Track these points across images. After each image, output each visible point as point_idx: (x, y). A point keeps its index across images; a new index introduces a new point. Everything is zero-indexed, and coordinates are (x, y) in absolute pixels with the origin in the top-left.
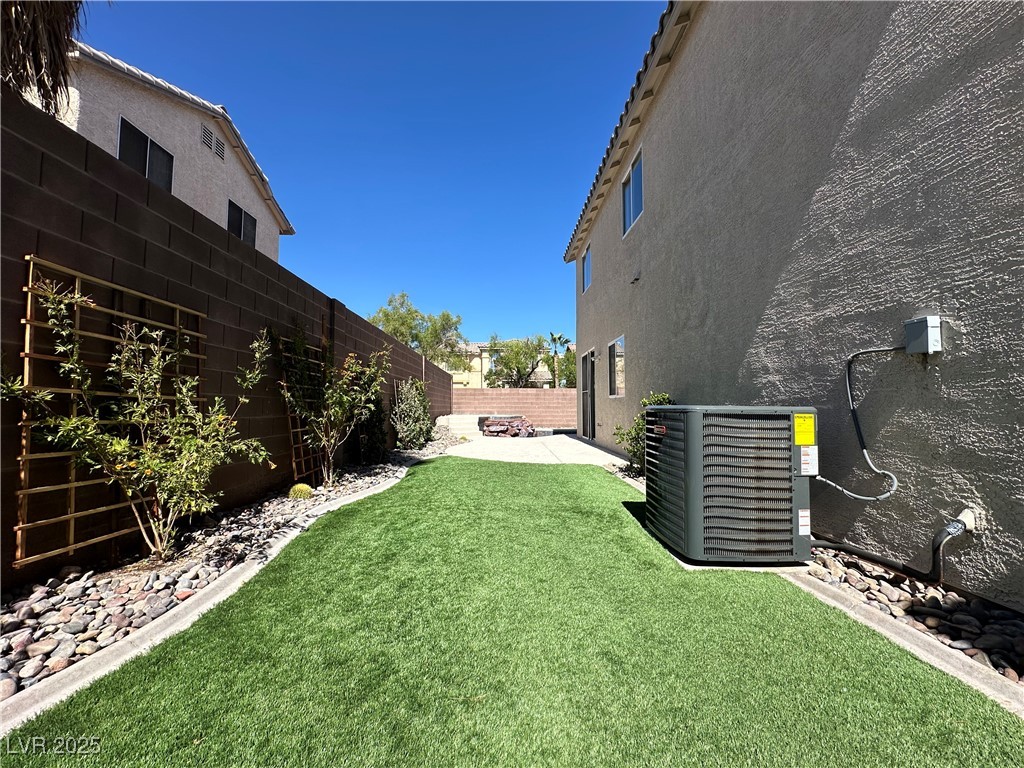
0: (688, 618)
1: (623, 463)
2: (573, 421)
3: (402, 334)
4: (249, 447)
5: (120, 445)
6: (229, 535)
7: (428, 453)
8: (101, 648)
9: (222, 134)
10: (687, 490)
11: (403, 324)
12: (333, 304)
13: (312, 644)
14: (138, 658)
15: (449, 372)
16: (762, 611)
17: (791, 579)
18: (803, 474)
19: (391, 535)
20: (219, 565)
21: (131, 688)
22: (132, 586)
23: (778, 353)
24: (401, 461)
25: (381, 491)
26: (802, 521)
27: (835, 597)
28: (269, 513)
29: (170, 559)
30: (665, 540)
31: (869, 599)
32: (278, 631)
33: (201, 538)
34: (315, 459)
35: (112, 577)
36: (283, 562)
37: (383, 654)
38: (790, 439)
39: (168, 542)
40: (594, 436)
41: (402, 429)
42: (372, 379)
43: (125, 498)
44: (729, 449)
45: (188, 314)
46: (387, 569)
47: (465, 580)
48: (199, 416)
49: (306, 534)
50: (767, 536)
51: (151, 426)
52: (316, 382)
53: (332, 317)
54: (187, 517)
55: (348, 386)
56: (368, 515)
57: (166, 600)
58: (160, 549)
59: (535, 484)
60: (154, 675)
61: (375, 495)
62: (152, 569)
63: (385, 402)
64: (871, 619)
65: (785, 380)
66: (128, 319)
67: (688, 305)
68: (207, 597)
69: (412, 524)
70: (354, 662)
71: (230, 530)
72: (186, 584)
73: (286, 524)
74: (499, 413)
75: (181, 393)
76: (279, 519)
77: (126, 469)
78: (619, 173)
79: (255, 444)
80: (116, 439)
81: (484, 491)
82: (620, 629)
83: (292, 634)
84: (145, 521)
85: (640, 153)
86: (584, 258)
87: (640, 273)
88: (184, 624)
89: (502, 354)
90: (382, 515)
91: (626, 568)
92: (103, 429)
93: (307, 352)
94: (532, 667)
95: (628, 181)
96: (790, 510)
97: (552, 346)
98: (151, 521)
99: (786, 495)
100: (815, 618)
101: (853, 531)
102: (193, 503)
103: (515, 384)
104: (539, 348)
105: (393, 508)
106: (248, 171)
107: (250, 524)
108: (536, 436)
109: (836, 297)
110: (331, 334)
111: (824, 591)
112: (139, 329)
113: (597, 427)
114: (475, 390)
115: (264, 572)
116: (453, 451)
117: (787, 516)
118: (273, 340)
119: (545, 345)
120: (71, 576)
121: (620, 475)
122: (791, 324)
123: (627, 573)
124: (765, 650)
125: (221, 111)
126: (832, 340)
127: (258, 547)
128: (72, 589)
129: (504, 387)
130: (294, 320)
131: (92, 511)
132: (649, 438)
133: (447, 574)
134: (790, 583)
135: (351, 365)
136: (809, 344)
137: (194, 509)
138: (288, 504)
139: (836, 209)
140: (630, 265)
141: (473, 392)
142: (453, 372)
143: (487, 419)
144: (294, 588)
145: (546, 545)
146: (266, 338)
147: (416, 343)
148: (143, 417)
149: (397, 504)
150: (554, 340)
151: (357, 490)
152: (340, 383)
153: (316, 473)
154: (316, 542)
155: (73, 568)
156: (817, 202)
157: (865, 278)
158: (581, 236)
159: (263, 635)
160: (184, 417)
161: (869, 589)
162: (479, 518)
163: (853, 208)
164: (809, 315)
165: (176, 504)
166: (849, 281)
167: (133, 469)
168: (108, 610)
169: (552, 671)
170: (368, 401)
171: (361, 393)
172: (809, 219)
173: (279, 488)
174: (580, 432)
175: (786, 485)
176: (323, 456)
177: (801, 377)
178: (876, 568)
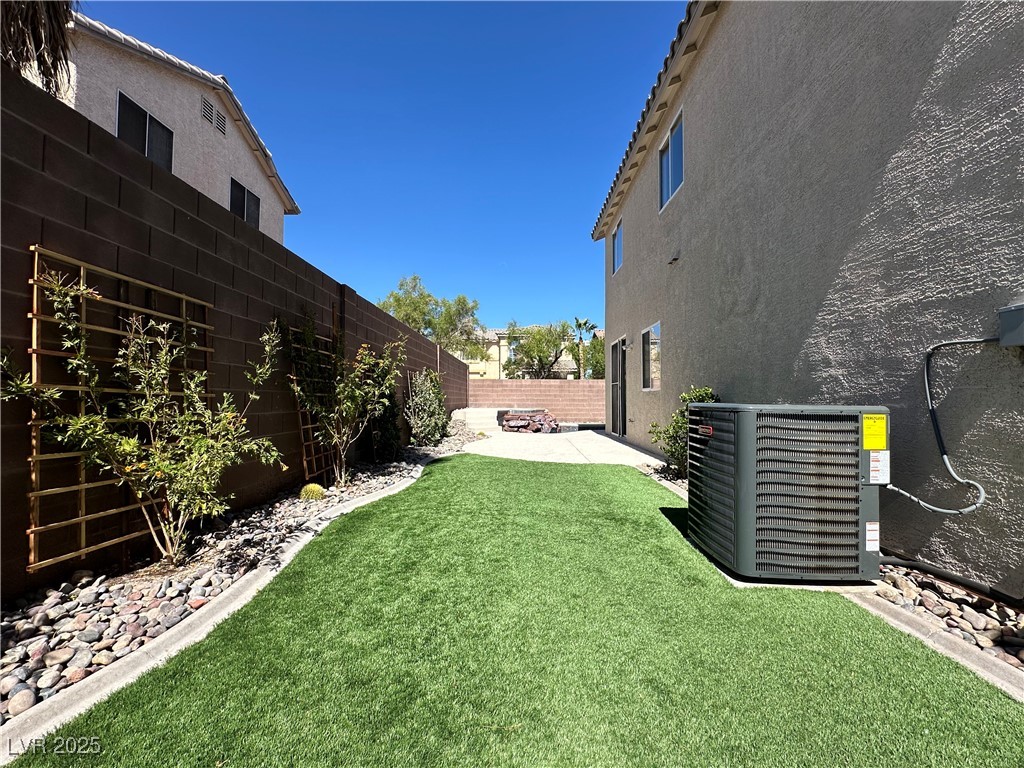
0: (741, 643)
1: (658, 463)
2: (601, 415)
3: (415, 320)
4: (260, 448)
5: (129, 445)
6: (241, 539)
7: (444, 450)
8: (118, 658)
9: (223, 107)
10: (737, 499)
11: (415, 310)
12: (343, 290)
13: (333, 661)
14: (155, 670)
15: (465, 361)
16: (825, 636)
17: (856, 600)
18: (871, 482)
19: (409, 541)
20: (232, 571)
21: (149, 703)
22: (145, 592)
23: (842, 343)
24: (415, 459)
25: (396, 491)
26: (869, 535)
27: (909, 623)
28: (280, 515)
29: (181, 563)
30: (711, 552)
31: (949, 625)
32: (297, 644)
33: (212, 542)
34: (326, 457)
35: (124, 582)
36: (298, 569)
37: (408, 674)
38: (857, 443)
39: (179, 546)
40: (624, 432)
41: (417, 424)
42: (386, 373)
43: (135, 500)
44: (786, 454)
45: (194, 304)
46: (407, 579)
47: (491, 594)
48: (208, 413)
49: (320, 539)
50: (829, 552)
51: (159, 423)
52: (326, 375)
53: (342, 303)
54: (198, 519)
55: (360, 378)
56: (384, 519)
57: (180, 609)
58: (171, 553)
59: (562, 486)
60: (172, 689)
61: (390, 496)
62: (163, 574)
63: (399, 395)
64: (953, 650)
65: (850, 374)
66: (134, 311)
67: (736, 288)
68: (221, 605)
69: (432, 530)
70: (378, 682)
71: (241, 533)
72: (199, 592)
73: (299, 527)
74: (519, 406)
75: (189, 388)
76: (291, 522)
77: (136, 470)
78: (655, 140)
79: (266, 444)
80: (125, 439)
81: (507, 494)
82: (664, 655)
83: (311, 650)
84: (156, 524)
85: (680, 116)
86: (614, 236)
87: (679, 252)
88: (199, 635)
89: (522, 341)
90: (399, 519)
91: (668, 583)
92: (112, 428)
93: (316, 343)
94: (570, 694)
95: (666, 147)
96: (856, 523)
97: (577, 333)
98: (162, 524)
99: (852, 506)
100: (886, 646)
101: (928, 547)
102: (204, 506)
103: (536, 375)
104: (563, 335)
105: (411, 512)
106: (250, 146)
107: (261, 527)
108: (560, 431)
109: (914, 280)
110: (342, 322)
111: (896, 616)
112: (145, 323)
113: (628, 424)
114: (493, 381)
115: (279, 579)
116: (470, 448)
117: (852, 529)
118: (283, 330)
119: (570, 331)
120: (84, 581)
121: (656, 477)
122: (858, 310)
123: (669, 590)
124: (831, 682)
125: (222, 81)
126: (908, 329)
127: (272, 552)
128: (85, 594)
129: (523, 378)
130: (302, 307)
131: (102, 514)
132: (693, 439)
133: (472, 587)
134: (855, 605)
135: (364, 357)
136: (880, 334)
137: (205, 512)
138: (300, 505)
139: (915, 178)
140: (668, 243)
141: (491, 383)
142: (470, 361)
143: (506, 412)
144: (311, 597)
145: (577, 556)
146: (276, 330)
147: (429, 330)
148: (152, 415)
149: (414, 507)
150: (579, 326)
151: (372, 491)
152: (352, 376)
153: (327, 472)
154: (331, 548)
155: (85, 572)
156: (893, 169)
157: (950, 258)
158: (610, 210)
159: (281, 649)
160: (193, 414)
161: (949, 614)
162: (504, 524)
163: (936, 177)
164: (881, 301)
165: (187, 507)
166: (930, 261)
167: (143, 470)
168: (122, 618)
169: (593, 700)
170: (382, 395)
171: (374, 386)
172: (883, 189)
173: (291, 488)
174: (609, 428)
175: (852, 494)
176: (335, 454)
177: (869, 372)
178: (956, 589)
